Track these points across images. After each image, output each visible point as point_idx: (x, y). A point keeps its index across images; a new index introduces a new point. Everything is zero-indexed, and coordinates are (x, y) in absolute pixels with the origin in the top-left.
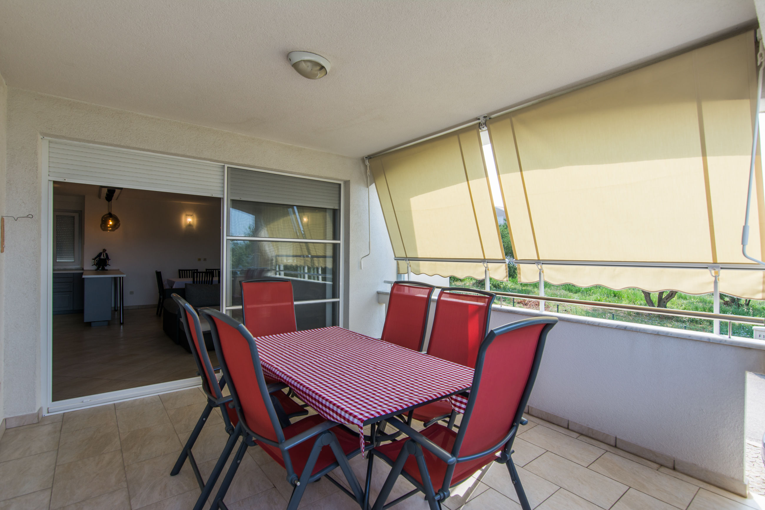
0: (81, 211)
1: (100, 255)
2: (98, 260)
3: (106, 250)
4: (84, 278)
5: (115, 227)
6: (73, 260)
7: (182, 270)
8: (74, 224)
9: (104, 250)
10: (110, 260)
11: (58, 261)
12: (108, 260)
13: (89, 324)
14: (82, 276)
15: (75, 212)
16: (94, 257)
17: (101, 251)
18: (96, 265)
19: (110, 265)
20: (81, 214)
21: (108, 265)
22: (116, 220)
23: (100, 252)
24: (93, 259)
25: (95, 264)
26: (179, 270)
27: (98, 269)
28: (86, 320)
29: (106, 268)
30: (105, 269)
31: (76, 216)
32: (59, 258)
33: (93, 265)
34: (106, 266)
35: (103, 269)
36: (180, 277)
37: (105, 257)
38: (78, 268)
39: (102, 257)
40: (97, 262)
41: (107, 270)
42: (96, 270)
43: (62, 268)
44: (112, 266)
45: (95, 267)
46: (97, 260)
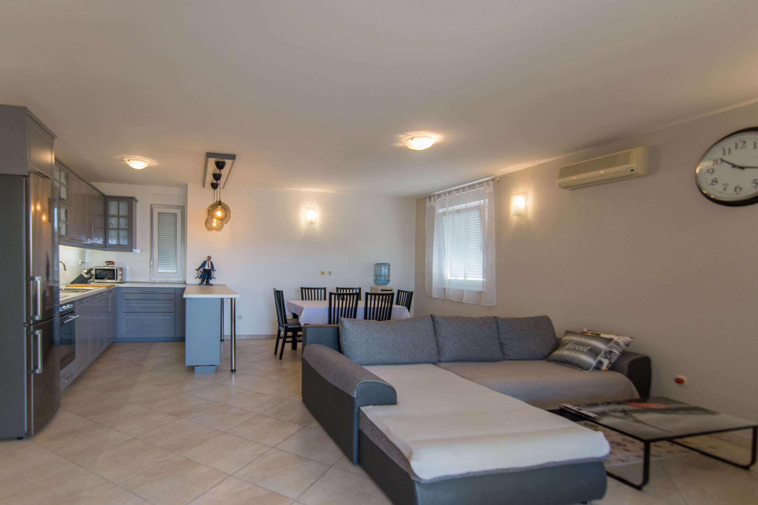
0: (184, 207)
1: (204, 265)
2: (202, 271)
3: (211, 258)
4: (185, 299)
5: (223, 220)
6: (175, 271)
7: (305, 289)
8: (176, 224)
9: (209, 258)
10: (215, 271)
11: (160, 271)
12: (213, 272)
13: (192, 369)
14: (183, 296)
15: (177, 207)
16: (197, 267)
17: (206, 259)
18: (200, 278)
19: (215, 278)
20: (183, 209)
21: (213, 277)
22: (226, 209)
23: (203, 261)
24: (196, 270)
25: (198, 277)
26: (302, 288)
27: (201, 283)
28: (189, 362)
29: (211, 282)
30: (209, 283)
31: (178, 212)
32: (161, 267)
33: (196, 278)
34: (211, 279)
35: (208, 283)
36: (303, 299)
37: (210, 268)
38: (180, 281)
39: (207, 267)
40: (201, 273)
41: (212, 285)
42: (200, 285)
43: (163, 280)
44: (217, 280)
45: (199, 281)
46: (200, 272)
